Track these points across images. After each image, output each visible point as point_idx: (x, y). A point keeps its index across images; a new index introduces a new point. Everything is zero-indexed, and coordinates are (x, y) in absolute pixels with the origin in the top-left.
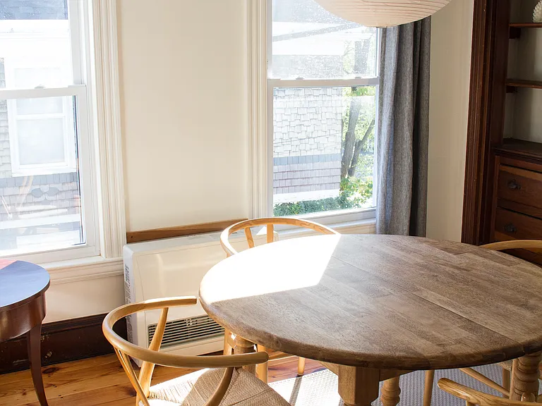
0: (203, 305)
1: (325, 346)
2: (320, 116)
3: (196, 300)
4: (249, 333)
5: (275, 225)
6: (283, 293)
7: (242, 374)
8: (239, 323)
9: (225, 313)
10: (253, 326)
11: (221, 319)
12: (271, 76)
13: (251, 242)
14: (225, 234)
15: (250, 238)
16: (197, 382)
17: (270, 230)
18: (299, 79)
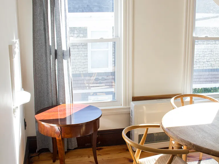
0: (163, 128)
1: (214, 149)
2: (213, 52)
3: (160, 126)
4: (181, 141)
5: (193, 97)
6: (197, 126)
7: (176, 158)
8: (177, 137)
9: (172, 132)
10: (183, 138)
11: (170, 134)
12: (194, 35)
13: (183, 103)
14: (172, 100)
15: (182, 102)
16: (158, 159)
17: (191, 99)
18: (206, 37)
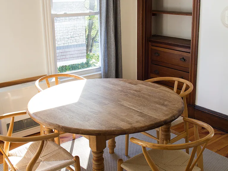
0: (29, 114)
1: (82, 128)
2: (76, 28)
3: (26, 112)
4: (50, 125)
5: (59, 77)
6: (63, 107)
7: (48, 142)
8: (45, 121)
9: (39, 117)
10: (51, 122)
11: (37, 120)
12: (53, 12)
13: (49, 85)
14: (37, 82)
15: (48, 83)
16: (30, 147)
17: (56, 79)
18: (65, 14)
